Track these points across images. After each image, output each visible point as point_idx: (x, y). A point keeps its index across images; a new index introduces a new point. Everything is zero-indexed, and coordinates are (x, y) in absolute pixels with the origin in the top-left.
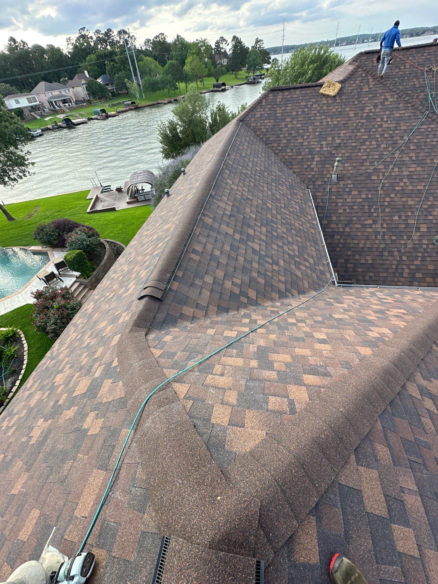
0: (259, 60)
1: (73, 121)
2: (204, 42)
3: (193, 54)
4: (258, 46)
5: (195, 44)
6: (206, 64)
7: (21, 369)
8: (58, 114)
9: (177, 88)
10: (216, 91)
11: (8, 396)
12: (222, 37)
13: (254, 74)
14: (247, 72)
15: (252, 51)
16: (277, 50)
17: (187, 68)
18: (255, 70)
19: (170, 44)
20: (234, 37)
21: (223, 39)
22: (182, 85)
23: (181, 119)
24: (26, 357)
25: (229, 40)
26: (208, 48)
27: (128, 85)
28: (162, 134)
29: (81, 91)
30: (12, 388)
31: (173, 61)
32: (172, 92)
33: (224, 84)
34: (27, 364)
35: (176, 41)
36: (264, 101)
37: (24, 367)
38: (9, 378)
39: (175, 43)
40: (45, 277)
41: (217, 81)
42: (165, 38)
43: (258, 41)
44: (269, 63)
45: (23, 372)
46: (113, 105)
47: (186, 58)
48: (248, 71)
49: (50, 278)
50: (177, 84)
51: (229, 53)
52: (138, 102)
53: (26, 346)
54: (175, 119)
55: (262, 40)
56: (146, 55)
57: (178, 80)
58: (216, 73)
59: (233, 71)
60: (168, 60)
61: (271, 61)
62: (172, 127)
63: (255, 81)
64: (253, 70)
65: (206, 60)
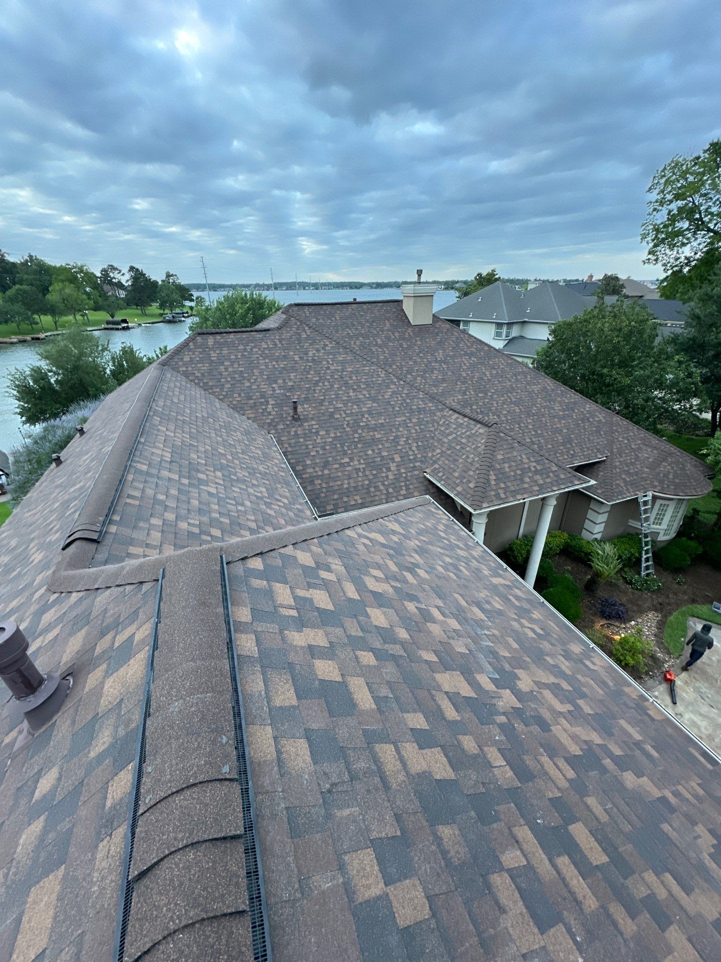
0: (176, 296)
2: (80, 269)
3: (63, 281)
4: (171, 281)
6: (87, 294)
9: (37, 323)
10: (112, 329)
12: (111, 266)
13: (172, 311)
14: (161, 308)
15: (162, 285)
16: (199, 287)
17: (53, 297)
18: (172, 307)
19: (14, 264)
20: (132, 269)
21: (113, 268)
22: (47, 319)
25: (125, 270)
26: (90, 277)
31: (24, 287)
32: (24, 326)
33: (125, 321)
35: (27, 261)
36: (191, 344)
39: (24, 264)
41: (112, 316)
43: (168, 276)
44: (192, 300)
47: (50, 285)
48: (162, 306)
50: (36, 316)
51: (126, 285)
54: (43, 365)
55: (176, 275)
57: (37, 312)
58: (109, 306)
59: (137, 305)
60: (14, 284)
61: (195, 298)
62: (39, 375)
63: (175, 319)
64: (170, 306)
65: (88, 289)
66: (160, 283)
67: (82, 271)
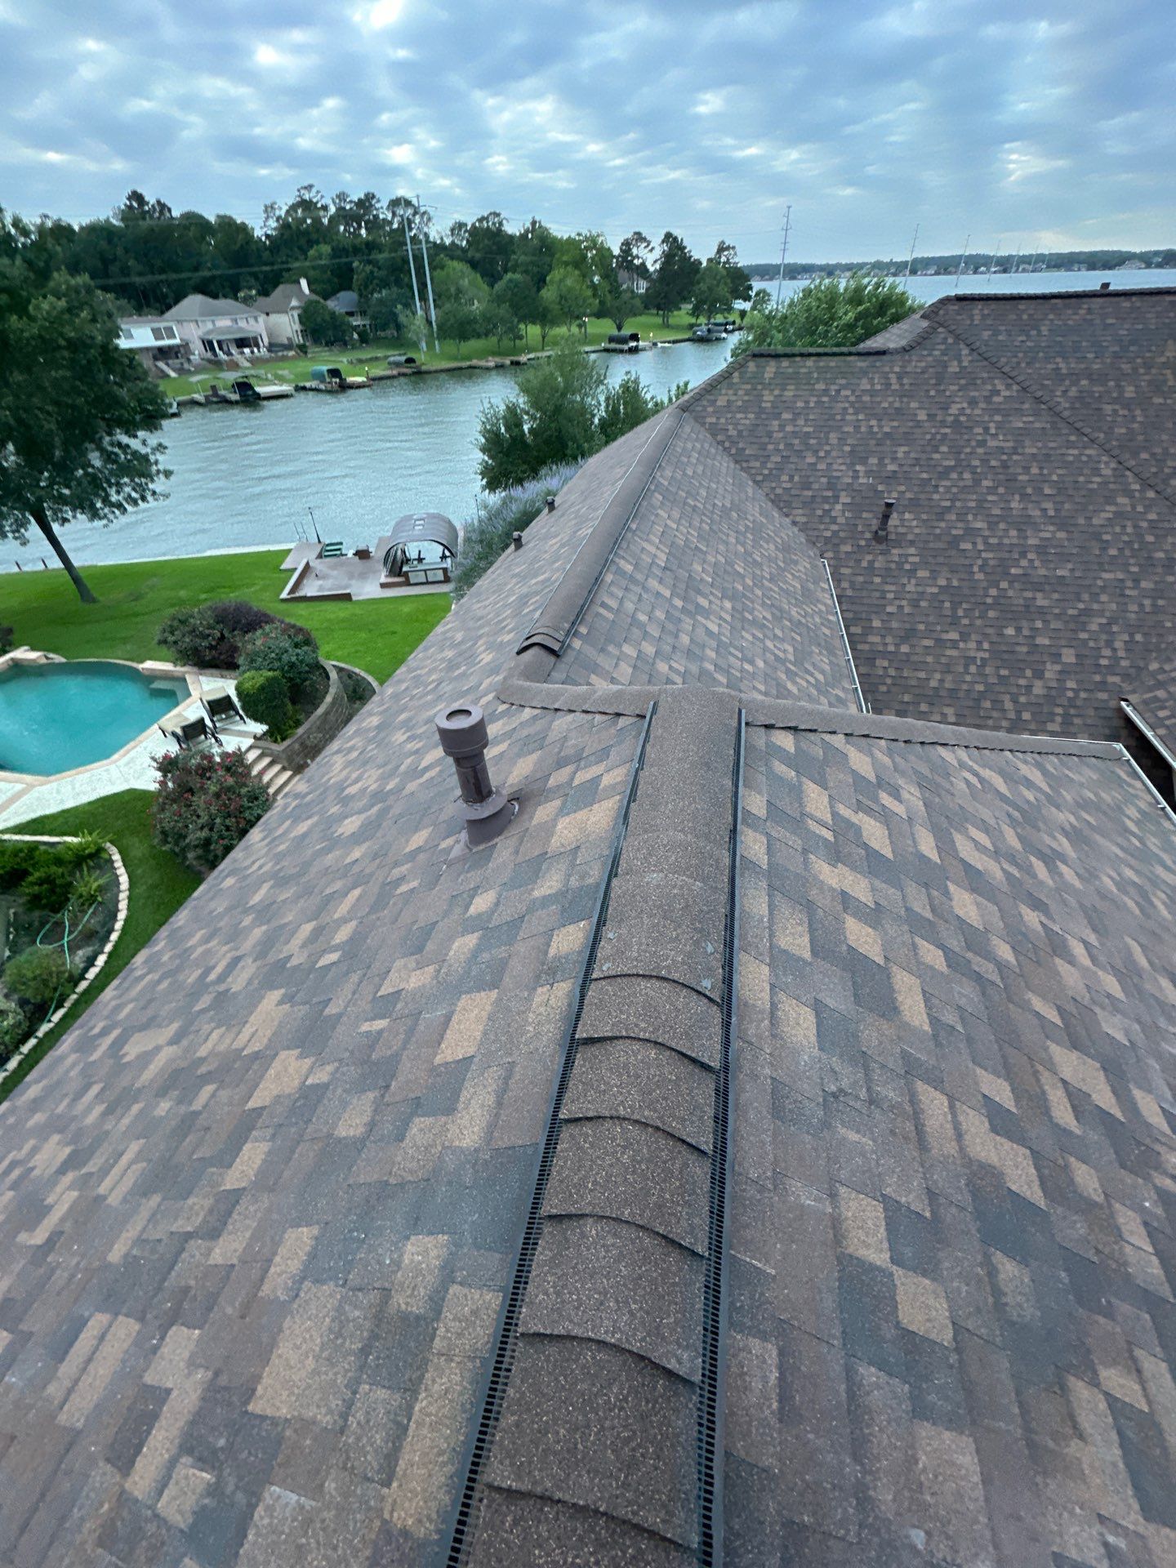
0: (723, 290)
1: (258, 389)
2: (593, 242)
3: (566, 264)
4: (723, 259)
5: (570, 241)
6: (594, 287)
7: (111, 931)
8: (222, 370)
9: (521, 338)
10: (614, 351)
11: (76, 985)
12: (638, 234)
13: (709, 319)
14: (693, 314)
15: (708, 268)
16: (767, 272)
17: (548, 294)
18: (711, 312)
19: (512, 237)
20: (668, 236)
21: (639, 237)
22: (533, 331)
23: (535, 403)
24: (123, 905)
25: (656, 240)
26: (604, 253)
27: (402, 319)
28: (488, 431)
29: (287, 325)
30: (86, 970)
31: (517, 276)
32: (507, 343)
33: (635, 337)
34: (126, 920)
35: (527, 231)
36: (736, 374)
37: (119, 925)
38: (79, 948)
39: (524, 236)
40: (184, 728)
41: (619, 328)
42: (501, 224)
43: (722, 249)
44: (747, 298)
45: (114, 937)
46: (360, 361)
47: (549, 272)
48: (696, 312)
49: (194, 730)
50: (522, 326)
51: (651, 269)
52: (422, 357)
53: (124, 880)
54: (521, 400)
55: (733, 248)
56: (452, 258)
57: (524, 319)
58: (619, 309)
59: (659, 308)
60: (506, 271)
61: (753, 294)
62: (513, 417)
63: (711, 336)
64: (709, 310)
65: (596, 279)
66: (704, 264)
67: (595, 243)
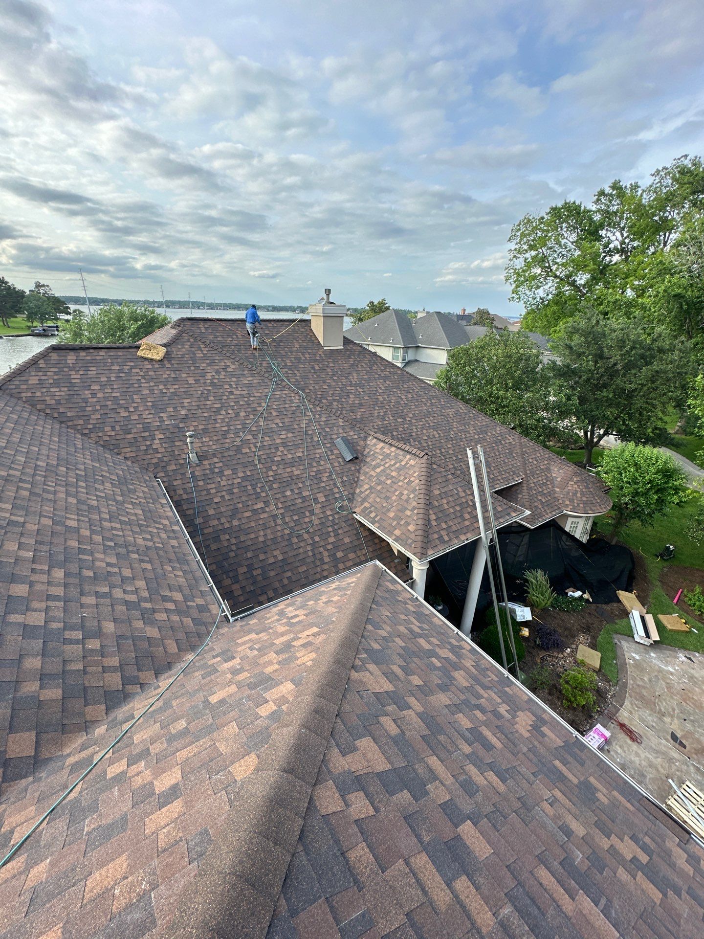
0: (48, 308)
4: (42, 291)
13: (42, 324)
15: (30, 295)
18: (42, 319)
43: (38, 285)
55: (48, 286)
63: (46, 333)
64: (40, 318)
66: (28, 293)
